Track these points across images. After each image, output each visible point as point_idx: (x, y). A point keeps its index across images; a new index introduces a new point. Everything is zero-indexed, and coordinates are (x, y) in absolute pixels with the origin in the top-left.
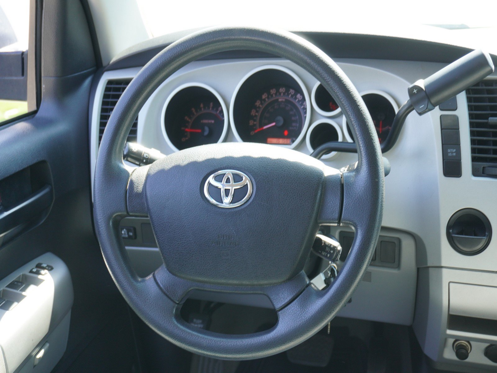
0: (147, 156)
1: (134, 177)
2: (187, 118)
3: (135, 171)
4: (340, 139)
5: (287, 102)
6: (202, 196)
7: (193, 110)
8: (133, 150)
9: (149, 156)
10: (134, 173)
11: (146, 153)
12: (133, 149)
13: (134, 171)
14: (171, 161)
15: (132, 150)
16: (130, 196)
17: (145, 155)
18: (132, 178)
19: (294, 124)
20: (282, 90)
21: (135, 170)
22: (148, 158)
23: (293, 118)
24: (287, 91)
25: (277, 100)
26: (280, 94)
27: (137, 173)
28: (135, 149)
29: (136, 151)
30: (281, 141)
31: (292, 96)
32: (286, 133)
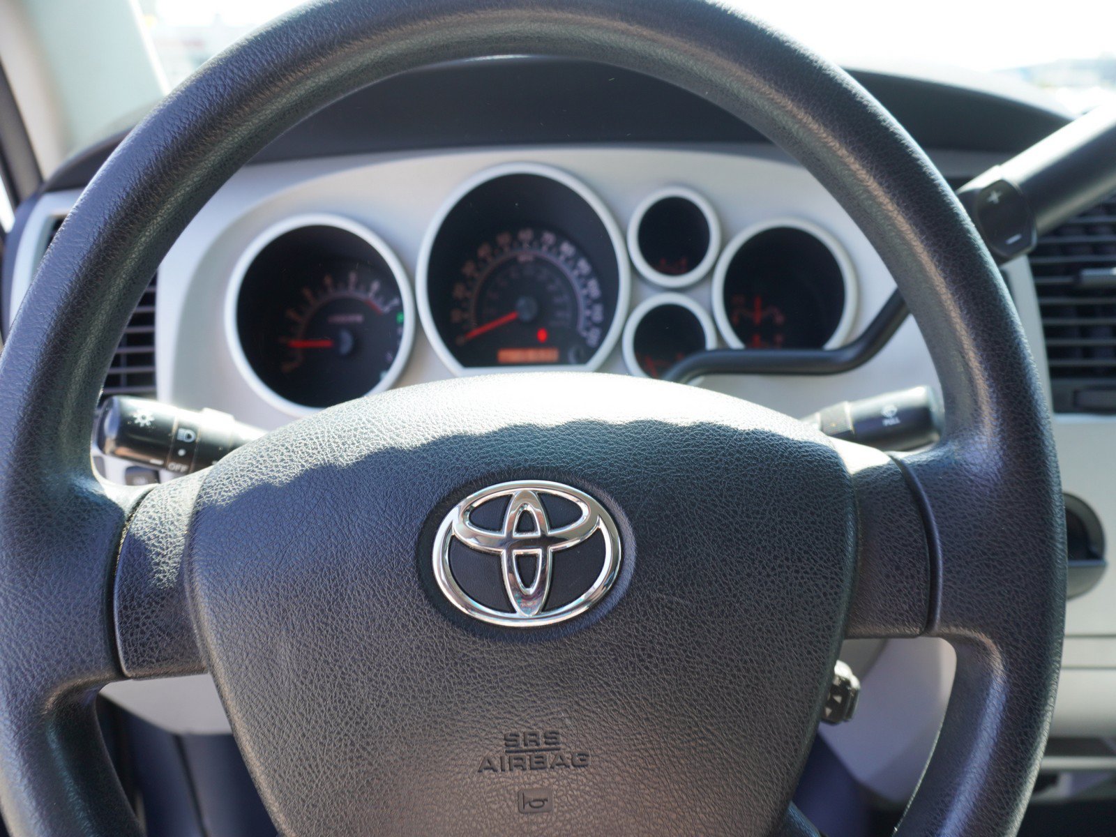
0: (189, 436)
1: (140, 525)
2: (291, 314)
3: (145, 502)
4: (711, 343)
5: (539, 262)
6: (426, 591)
7: (307, 293)
8: (136, 422)
9: (196, 432)
10: (140, 510)
11: (186, 428)
12: (135, 416)
13: (138, 504)
14: (287, 459)
15: (133, 419)
16: (126, 608)
17: (183, 433)
18: (133, 531)
19: (560, 314)
20: (526, 235)
21: (143, 497)
22: (194, 442)
23: (558, 300)
24: (538, 237)
25: (514, 260)
26: (521, 244)
27: (151, 511)
28: (144, 418)
29: (148, 424)
30: (531, 355)
31: (550, 249)
32: (542, 335)
